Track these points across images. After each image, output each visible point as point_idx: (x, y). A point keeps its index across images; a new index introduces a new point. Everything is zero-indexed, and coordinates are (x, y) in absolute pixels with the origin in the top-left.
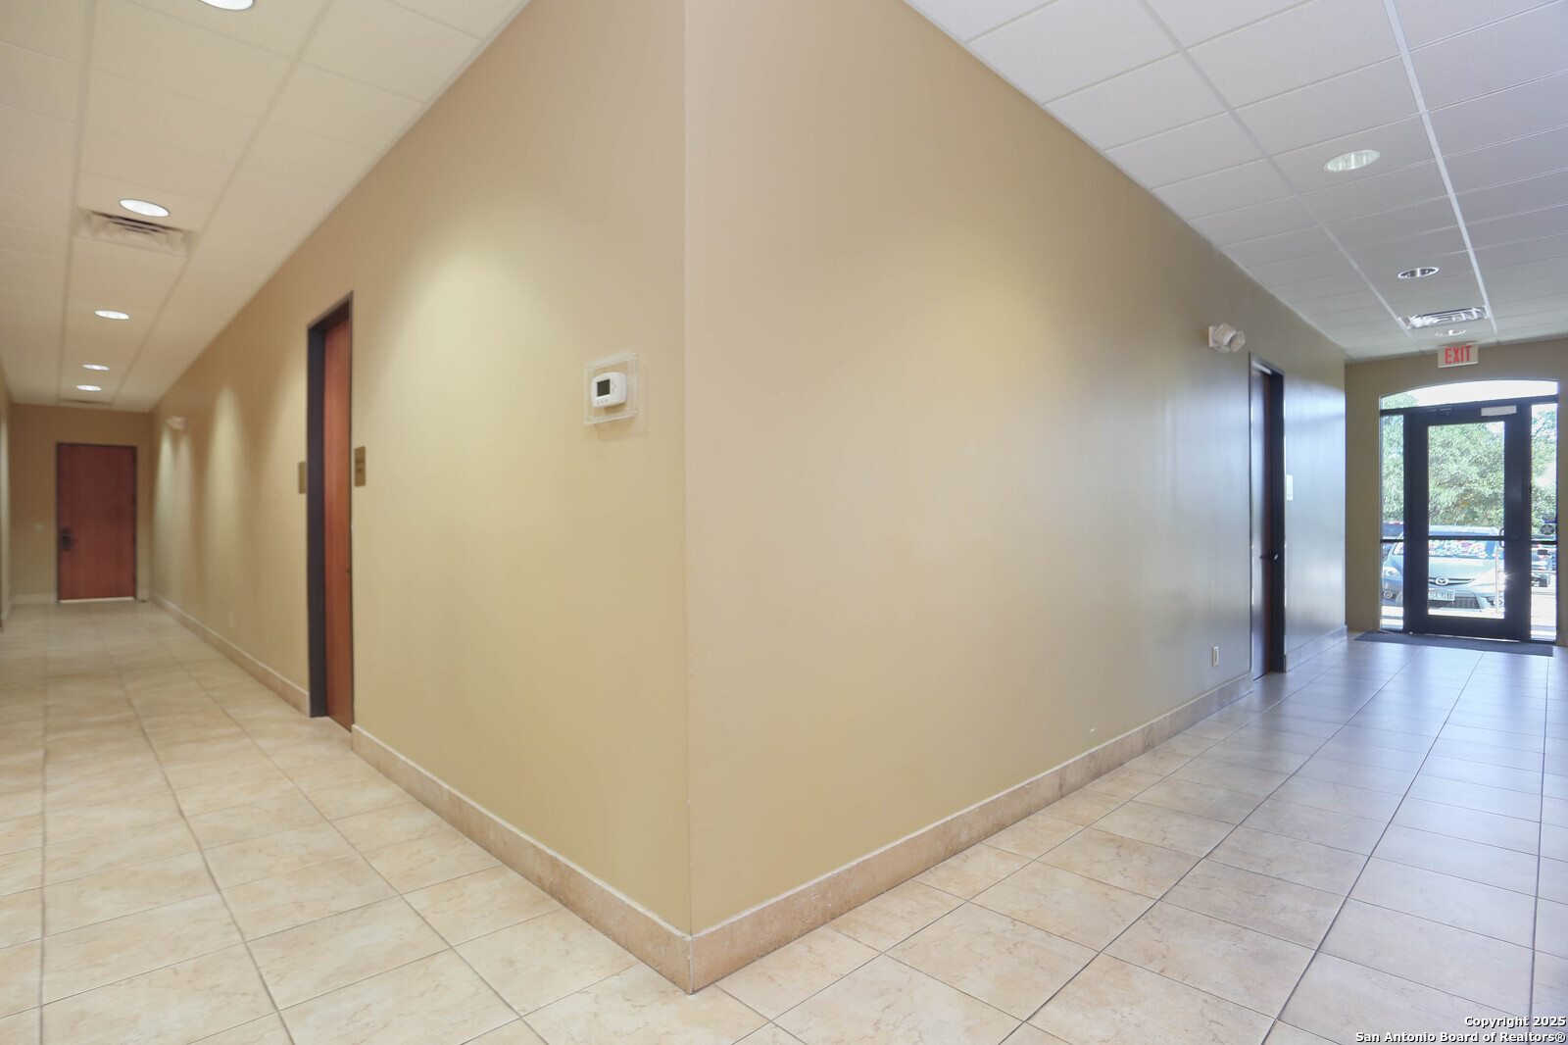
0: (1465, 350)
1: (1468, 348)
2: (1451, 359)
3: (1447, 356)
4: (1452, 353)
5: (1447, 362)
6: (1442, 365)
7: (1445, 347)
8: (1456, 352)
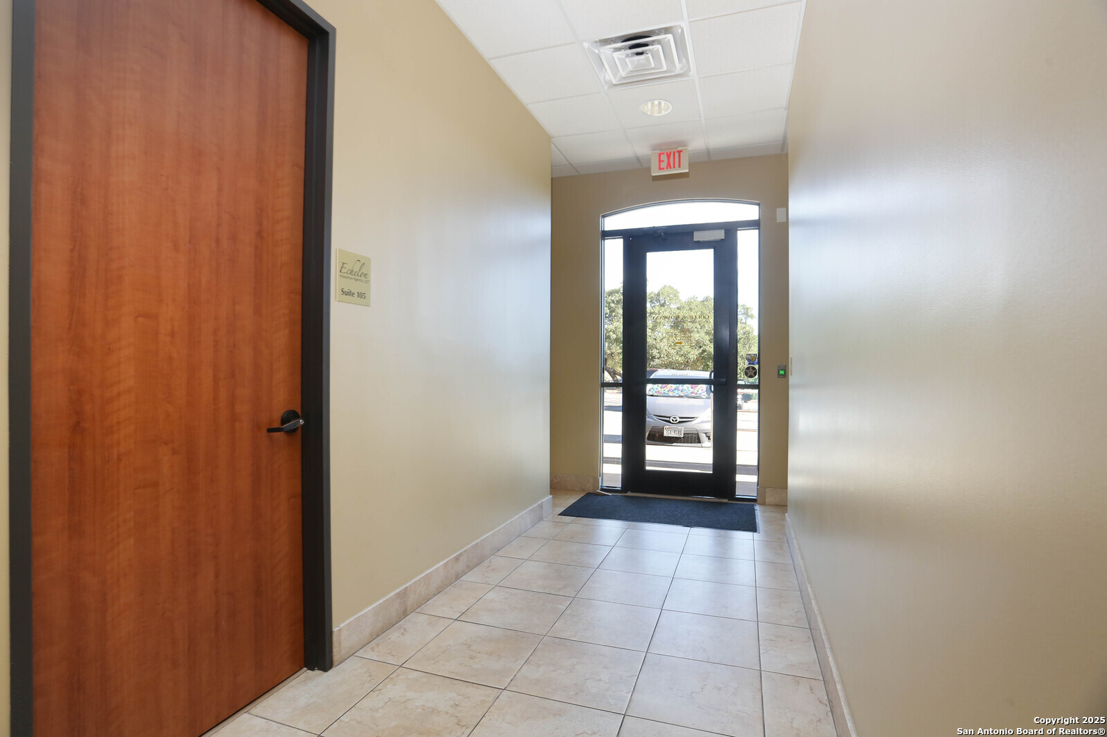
0: (677, 155)
1: (679, 152)
2: (664, 165)
3: (660, 161)
4: (664, 157)
5: (660, 169)
6: (655, 173)
7: (658, 152)
8: (669, 156)
